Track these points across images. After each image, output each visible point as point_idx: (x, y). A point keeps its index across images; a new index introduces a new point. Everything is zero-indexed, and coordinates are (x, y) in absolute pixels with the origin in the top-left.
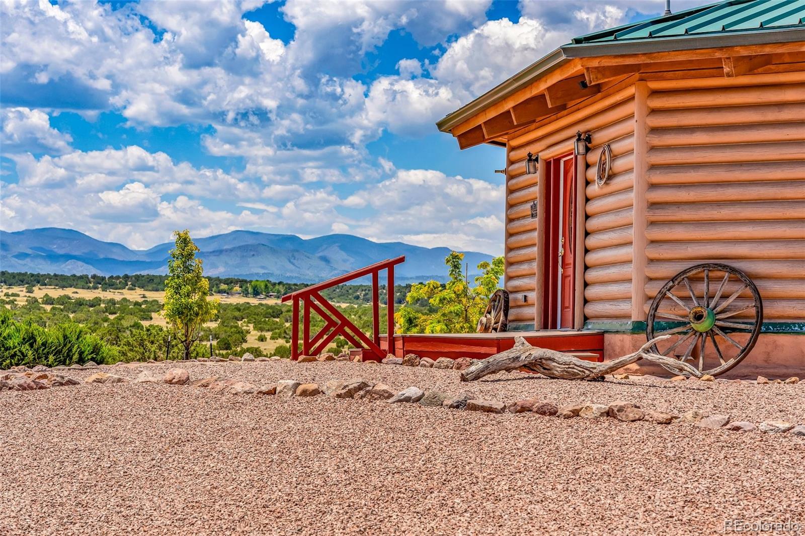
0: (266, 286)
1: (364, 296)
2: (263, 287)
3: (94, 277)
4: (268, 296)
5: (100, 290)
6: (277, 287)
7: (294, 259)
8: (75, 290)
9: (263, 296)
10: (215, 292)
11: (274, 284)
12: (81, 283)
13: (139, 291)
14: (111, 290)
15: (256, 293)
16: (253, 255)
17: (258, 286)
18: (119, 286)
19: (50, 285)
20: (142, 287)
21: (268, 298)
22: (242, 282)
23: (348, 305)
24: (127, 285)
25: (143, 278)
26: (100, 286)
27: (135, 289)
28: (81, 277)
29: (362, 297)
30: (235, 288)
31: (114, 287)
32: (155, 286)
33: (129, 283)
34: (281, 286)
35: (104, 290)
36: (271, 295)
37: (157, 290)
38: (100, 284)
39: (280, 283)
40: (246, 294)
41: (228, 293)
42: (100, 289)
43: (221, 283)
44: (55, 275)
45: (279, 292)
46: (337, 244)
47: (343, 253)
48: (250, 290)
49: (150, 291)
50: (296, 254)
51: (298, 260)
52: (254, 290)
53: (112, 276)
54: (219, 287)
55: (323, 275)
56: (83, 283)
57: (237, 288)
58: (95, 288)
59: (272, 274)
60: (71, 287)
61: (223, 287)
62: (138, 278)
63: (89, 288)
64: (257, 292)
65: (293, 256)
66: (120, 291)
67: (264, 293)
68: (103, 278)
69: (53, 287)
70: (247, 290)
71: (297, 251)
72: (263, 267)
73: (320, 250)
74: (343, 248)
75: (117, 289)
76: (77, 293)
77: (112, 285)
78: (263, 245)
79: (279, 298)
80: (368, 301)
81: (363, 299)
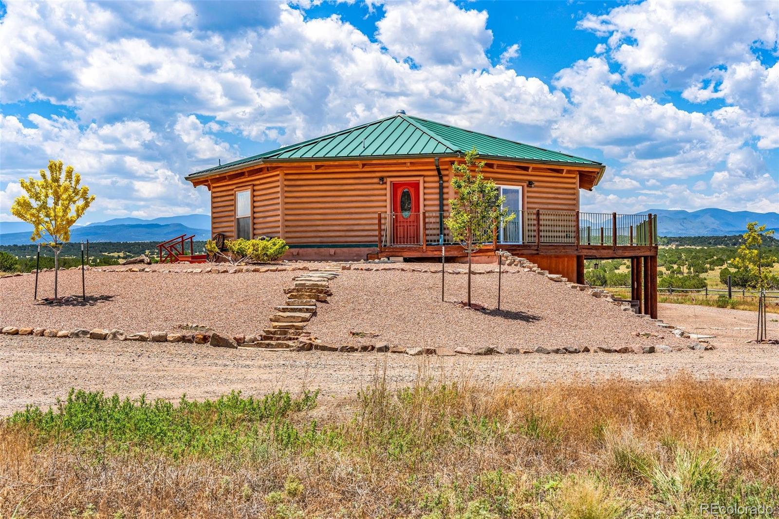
7: (684, 223)
11: (662, 238)
29: (712, 243)
39: (665, 237)
45: (664, 242)
47: (713, 219)
50: (685, 221)
51: (686, 224)
59: (671, 233)
72: (666, 229)
74: (712, 216)
79: (663, 245)
80: (716, 245)
81: (714, 244)
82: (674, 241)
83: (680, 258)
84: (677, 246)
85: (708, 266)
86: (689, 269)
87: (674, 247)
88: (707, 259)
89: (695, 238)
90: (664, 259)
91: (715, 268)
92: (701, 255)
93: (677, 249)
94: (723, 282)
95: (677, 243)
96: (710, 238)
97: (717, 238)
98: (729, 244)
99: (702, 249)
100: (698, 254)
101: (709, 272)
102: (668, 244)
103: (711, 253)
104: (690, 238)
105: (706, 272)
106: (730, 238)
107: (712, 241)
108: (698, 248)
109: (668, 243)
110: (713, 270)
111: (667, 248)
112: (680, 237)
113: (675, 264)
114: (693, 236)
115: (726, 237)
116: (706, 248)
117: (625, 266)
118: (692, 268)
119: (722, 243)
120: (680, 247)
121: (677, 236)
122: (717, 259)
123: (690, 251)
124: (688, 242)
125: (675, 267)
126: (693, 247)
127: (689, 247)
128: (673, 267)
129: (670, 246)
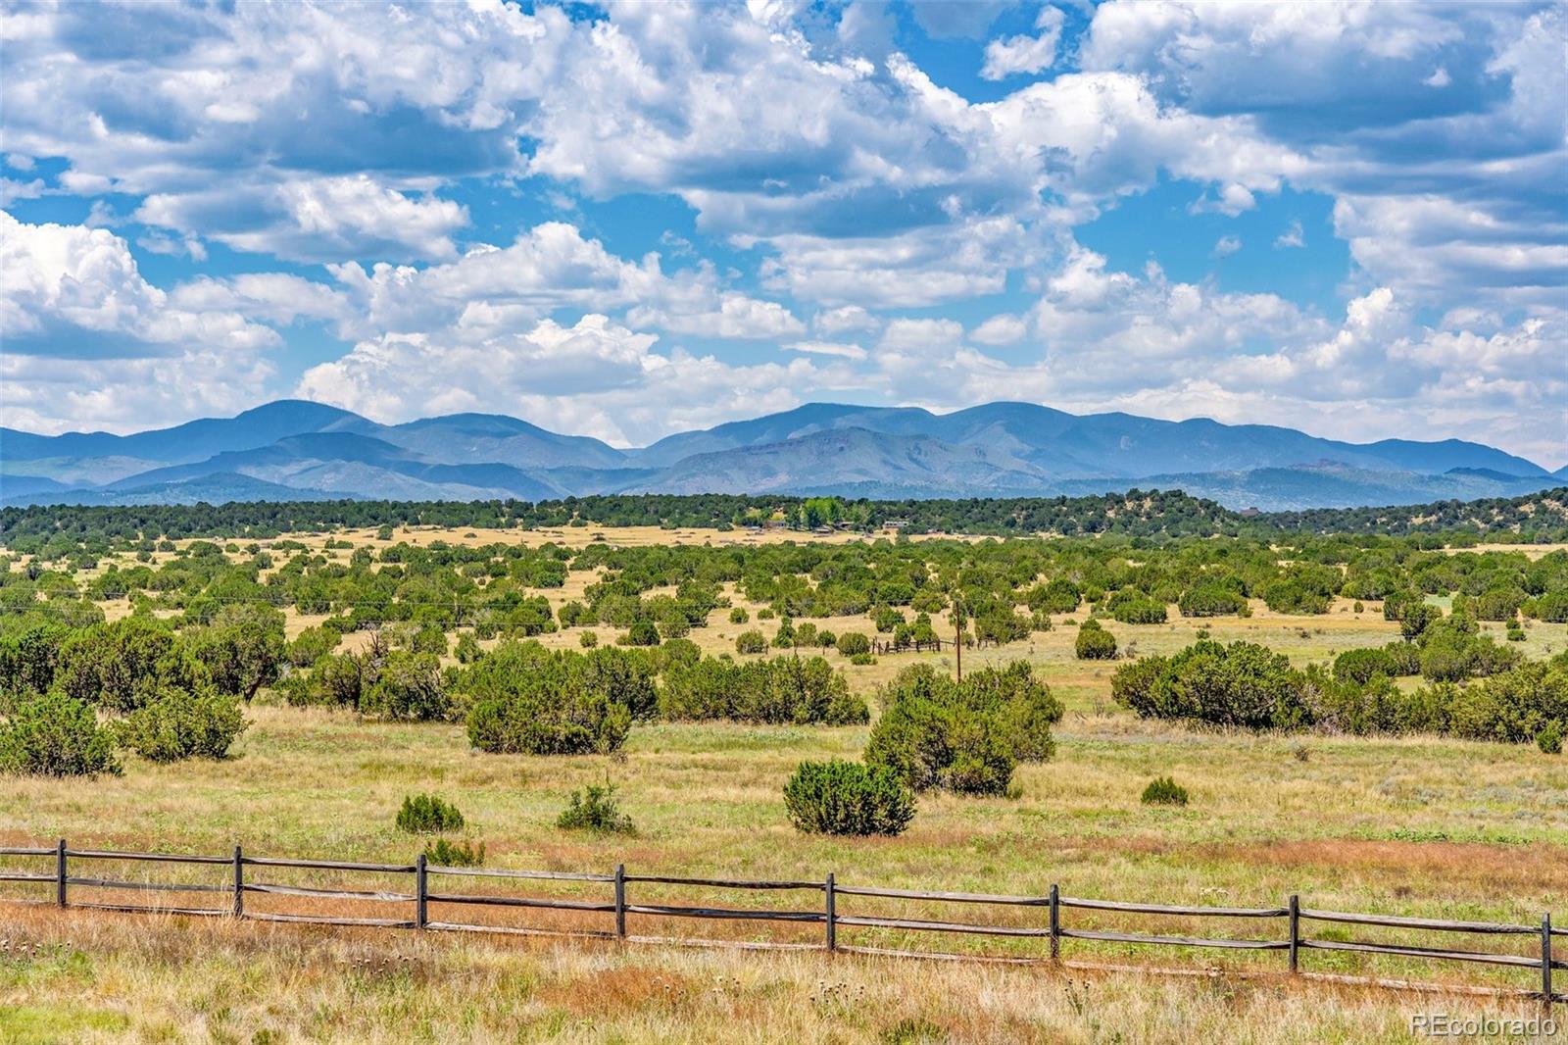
0: (833, 507)
1: (1025, 519)
2: (827, 509)
3: (511, 503)
4: (838, 527)
5: (519, 530)
6: (854, 509)
7: (919, 453)
8: (469, 530)
9: (826, 528)
10: (737, 524)
11: (851, 504)
12: (486, 516)
13: (593, 528)
14: (542, 529)
15: (814, 522)
16: (842, 449)
17: (818, 509)
18: (556, 519)
19: (427, 523)
20: (598, 519)
21: (836, 531)
22: (790, 503)
23: (985, 538)
24: (572, 517)
25: (602, 503)
26: (520, 520)
27: (586, 525)
28: (487, 505)
29: (1020, 521)
30: (776, 515)
31: (545, 522)
32: (622, 516)
33: (576, 514)
34: (862, 507)
35: (528, 528)
36: (844, 526)
37: (627, 525)
38: (521, 516)
39: (861, 501)
40: (794, 524)
41: (761, 526)
42: (520, 527)
43: (749, 505)
44: (439, 504)
45: (858, 518)
46: (999, 422)
47: (1012, 438)
48: (802, 516)
49: (613, 526)
50: (922, 445)
51: (926, 455)
52: (810, 515)
53: (545, 501)
54: (744, 514)
55: (975, 482)
56: (488, 517)
57: (779, 515)
58: (511, 525)
59: (877, 484)
60: (465, 524)
61: (753, 513)
62: (592, 502)
63: (498, 526)
64: (817, 520)
65: (917, 447)
66: (557, 529)
67: (829, 522)
68: (528, 506)
69: (431, 527)
70: (797, 518)
71: (924, 437)
72: (860, 471)
73: (967, 435)
74: (1010, 429)
75: (551, 526)
76: (473, 536)
77: (544, 519)
78: (859, 429)
79: (857, 529)
80: (1032, 528)
81: (1023, 526)
82: (892, 514)
83: (920, 581)
84: (904, 532)
85: (1022, 611)
86: (961, 624)
87: (892, 537)
88: (1015, 584)
89: (961, 504)
90: (868, 584)
91: (1054, 618)
92: (991, 567)
93: (903, 545)
94: (1125, 699)
95: (901, 523)
96: (1011, 505)
97: (1036, 505)
98: (1073, 527)
99: (990, 546)
100: (982, 566)
101: (1035, 635)
102: (872, 524)
103: (1027, 563)
104: (944, 506)
105: (1023, 637)
106: (1078, 507)
107: (1019, 516)
108: (975, 540)
109: (872, 522)
110: (1046, 627)
111: (870, 542)
112: (912, 503)
113: (905, 604)
114: (954, 499)
115: (1063, 501)
116: (1000, 540)
117: (728, 613)
118: (971, 622)
119: (1051, 523)
120: (914, 539)
121: (904, 498)
122: (1055, 588)
123: (950, 553)
124: (938, 519)
125: (910, 615)
126: (955, 537)
127: (942, 535)
128: (900, 619)
129: (878, 534)
